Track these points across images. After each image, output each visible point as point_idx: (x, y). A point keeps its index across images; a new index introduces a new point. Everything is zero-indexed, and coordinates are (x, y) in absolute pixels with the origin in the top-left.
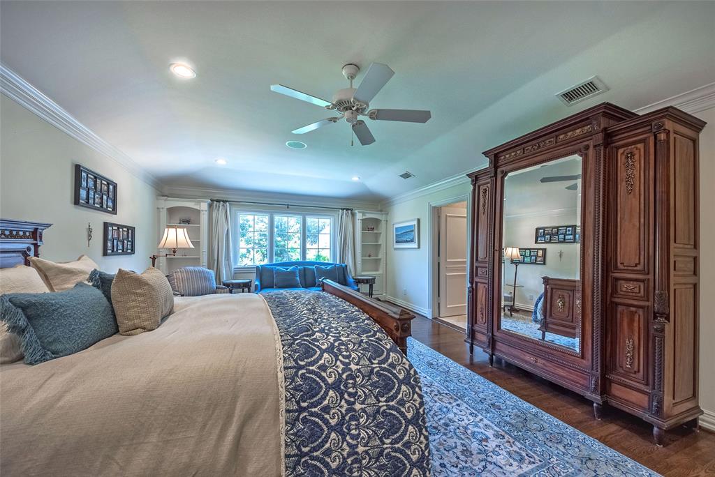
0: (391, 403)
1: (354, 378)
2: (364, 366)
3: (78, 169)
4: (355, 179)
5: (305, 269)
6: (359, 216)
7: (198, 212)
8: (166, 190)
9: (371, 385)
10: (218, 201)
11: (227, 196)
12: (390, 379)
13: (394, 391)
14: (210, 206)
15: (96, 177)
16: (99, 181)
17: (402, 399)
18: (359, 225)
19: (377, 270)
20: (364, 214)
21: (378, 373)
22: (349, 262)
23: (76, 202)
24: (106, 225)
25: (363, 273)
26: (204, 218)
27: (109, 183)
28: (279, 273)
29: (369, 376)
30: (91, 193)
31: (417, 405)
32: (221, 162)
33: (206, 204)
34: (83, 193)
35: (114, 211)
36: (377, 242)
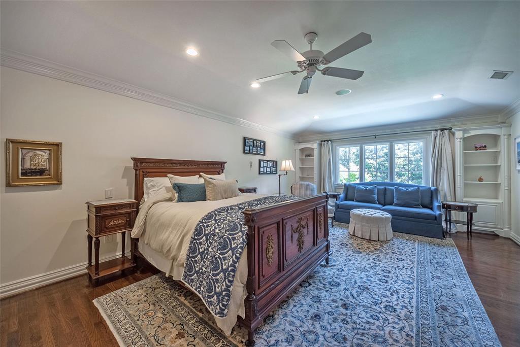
0: (221, 256)
1: (214, 236)
2: (222, 233)
3: (245, 139)
4: (437, 97)
5: (385, 189)
6: (459, 135)
7: (313, 149)
8: (301, 140)
9: (219, 243)
10: (324, 141)
11: (330, 137)
12: (227, 244)
13: (225, 251)
14: (320, 145)
15: (254, 140)
16: (255, 142)
17: (226, 257)
18: (458, 145)
19: (497, 198)
20: (465, 131)
21: (225, 240)
22: (445, 186)
23: (244, 152)
24: (260, 161)
25: (466, 199)
26: (316, 153)
27: (261, 141)
28: (360, 190)
29: (220, 238)
30: (251, 147)
31: (229, 264)
32: (316, 117)
33: (316, 144)
34: (247, 148)
35: (264, 154)
36: (496, 162)
